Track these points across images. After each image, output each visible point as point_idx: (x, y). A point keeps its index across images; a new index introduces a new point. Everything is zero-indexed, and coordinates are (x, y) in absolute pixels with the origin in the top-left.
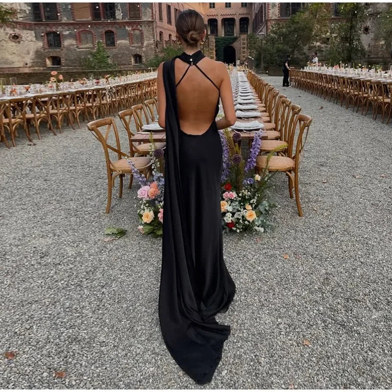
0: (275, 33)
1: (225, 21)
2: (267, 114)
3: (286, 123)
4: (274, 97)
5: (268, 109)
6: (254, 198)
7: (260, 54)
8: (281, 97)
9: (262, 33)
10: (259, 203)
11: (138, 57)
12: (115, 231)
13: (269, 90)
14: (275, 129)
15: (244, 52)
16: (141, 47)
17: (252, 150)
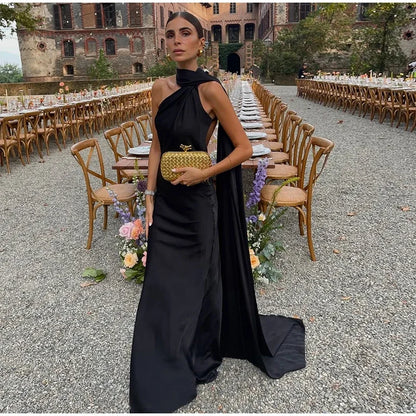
0: (283, 40)
1: (229, 27)
2: (274, 131)
3: (296, 143)
4: (282, 112)
5: (274, 125)
6: (257, 240)
7: (266, 62)
8: (290, 113)
9: (268, 40)
10: (263, 246)
11: (139, 66)
12: (94, 274)
13: (277, 104)
14: (283, 150)
15: (249, 60)
16: (142, 56)
17: (255, 182)
